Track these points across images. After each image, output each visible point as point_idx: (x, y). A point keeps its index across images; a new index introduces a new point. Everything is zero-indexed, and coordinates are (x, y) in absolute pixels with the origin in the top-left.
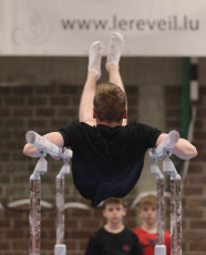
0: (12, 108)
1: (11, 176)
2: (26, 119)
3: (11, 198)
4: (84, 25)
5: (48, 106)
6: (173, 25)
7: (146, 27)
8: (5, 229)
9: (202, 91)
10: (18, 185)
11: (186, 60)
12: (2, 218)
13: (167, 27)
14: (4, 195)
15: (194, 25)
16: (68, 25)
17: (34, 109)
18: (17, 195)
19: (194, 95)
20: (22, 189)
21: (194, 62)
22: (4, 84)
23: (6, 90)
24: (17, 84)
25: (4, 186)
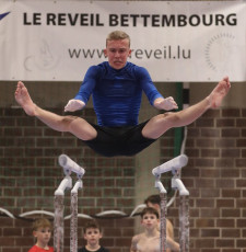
0: (23, 128)
1: (22, 189)
2: (36, 138)
3: (22, 208)
4: (88, 54)
6: (168, 54)
7: (144, 56)
8: (16, 237)
10: (29, 197)
11: (181, 84)
12: (14, 227)
13: (162, 56)
14: (15, 207)
15: (186, 55)
16: (74, 54)
18: (27, 207)
20: (32, 201)
21: (185, 87)
22: (17, 107)
25: (16, 198)
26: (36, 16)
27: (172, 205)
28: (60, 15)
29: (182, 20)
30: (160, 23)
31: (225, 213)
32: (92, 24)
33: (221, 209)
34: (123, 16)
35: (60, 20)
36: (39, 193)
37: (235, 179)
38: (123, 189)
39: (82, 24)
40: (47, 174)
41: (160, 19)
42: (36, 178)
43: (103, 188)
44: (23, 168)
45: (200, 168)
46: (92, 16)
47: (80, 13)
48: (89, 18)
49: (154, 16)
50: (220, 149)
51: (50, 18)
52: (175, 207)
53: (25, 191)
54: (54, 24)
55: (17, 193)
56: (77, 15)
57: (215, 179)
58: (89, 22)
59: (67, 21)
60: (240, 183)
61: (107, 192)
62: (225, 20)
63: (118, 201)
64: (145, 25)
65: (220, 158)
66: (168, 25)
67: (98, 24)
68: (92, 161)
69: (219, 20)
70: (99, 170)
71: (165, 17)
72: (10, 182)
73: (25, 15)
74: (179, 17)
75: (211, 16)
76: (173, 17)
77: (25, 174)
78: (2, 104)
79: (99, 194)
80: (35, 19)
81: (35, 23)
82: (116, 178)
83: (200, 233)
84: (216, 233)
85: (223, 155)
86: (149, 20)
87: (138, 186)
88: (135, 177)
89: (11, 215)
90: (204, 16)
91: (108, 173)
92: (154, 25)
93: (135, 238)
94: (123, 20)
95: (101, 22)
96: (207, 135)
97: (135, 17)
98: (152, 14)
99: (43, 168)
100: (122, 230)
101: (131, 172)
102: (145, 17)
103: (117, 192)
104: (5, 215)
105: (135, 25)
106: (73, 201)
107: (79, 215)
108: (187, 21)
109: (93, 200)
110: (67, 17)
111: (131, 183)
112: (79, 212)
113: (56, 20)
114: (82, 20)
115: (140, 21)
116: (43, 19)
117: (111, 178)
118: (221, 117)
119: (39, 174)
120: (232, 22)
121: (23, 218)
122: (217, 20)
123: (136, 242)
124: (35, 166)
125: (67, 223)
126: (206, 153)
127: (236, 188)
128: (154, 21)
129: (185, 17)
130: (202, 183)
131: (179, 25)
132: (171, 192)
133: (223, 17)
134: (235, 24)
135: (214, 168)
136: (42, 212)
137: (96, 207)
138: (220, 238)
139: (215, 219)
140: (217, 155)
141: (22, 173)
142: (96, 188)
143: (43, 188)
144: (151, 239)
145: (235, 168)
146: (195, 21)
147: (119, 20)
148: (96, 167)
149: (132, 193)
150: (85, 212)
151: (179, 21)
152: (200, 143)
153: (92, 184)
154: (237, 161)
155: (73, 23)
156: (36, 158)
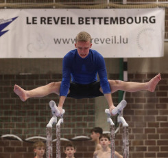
1: (27, 123)
3: (27, 135)
4: (66, 41)
6: (114, 41)
7: (100, 42)
8: (23, 153)
10: (31, 128)
11: (122, 59)
12: (22, 146)
13: (111, 42)
14: (23, 134)
15: (125, 41)
16: (57, 41)
18: (30, 134)
20: (33, 130)
21: (125, 61)
22: (23, 74)
23: (24, 77)
24: (30, 74)
25: (23, 129)
26: (34, 19)
27: (118, 132)
28: (48, 18)
29: (122, 20)
30: (109, 22)
31: (150, 137)
32: (68, 23)
33: (147, 134)
34: (86, 18)
35: (49, 21)
36: (37, 126)
37: (156, 116)
38: (88, 123)
39: (62, 23)
40: (42, 114)
41: (109, 19)
42: (35, 117)
43: (76, 123)
44: (27, 110)
45: (135, 110)
46: (68, 18)
47: (61, 16)
48: (66, 19)
49: (105, 18)
50: (147, 98)
51: (43, 20)
52: (119, 134)
53: (29, 125)
54: (45, 23)
55: (24, 126)
56: (59, 18)
57: (143, 116)
58: (66, 22)
59: (53, 22)
60: (159, 119)
61: (78, 125)
62: (148, 20)
63: (85, 130)
64: (100, 23)
65: (146, 103)
66: (114, 23)
67: (72, 23)
68: (69, 106)
69: (145, 20)
70: (74, 111)
71: (112, 18)
72: (19, 120)
73: (27, 18)
74: (121, 18)
75: (140, 18)
76: (117, 18)
77: (29, 114)
78: (14, 72)
79: (73, 126)
80: (33, 20)
81: (33, 23)
82: (83, 116)
83: (135, 149)
84: (144, 149)
85: (148, 102)
86: (103, 21)
87: (97, 121)
88: (95, 116)
89: (20, 139)
90: (136, 18)
91: (79, 114)
92: (105, 23)
93: (95, 152)
94: (86, 21)
95: (73, 22)
97: (94, 19)
98: (104, 16)
99: (39, 111)
100: (88, 148)
101: (92, 113)
102: (100, 19)
103: (84, 125)
104: (16, 139)
105: (94, 23)
106: (58, 131)
107: (61, 139)
108: (126, 20)
109: (70, 130)
110: (53, 19)
112: (62, 137)
113: (46, 21)
114: (62, 21)
115: (97, 21)
116: (38, 21)
117: (81, 116)
118: (147, 78)
119: (37, 114)
120: (153, 21)
121: (28, 141)
122: (144, 20)
123: (96, 155)
124: (35, 110)
125: (54, 144)
126: (138, 100)
127: (156, 121)
128: (105, 21)
129: (124, 19)
130: (136, 119)
131: (121, 23)
132: (117, 124)
133: (147, 18)
134: (154, 22)
135: (143, 109)
136: (39, 137)
137: (71, 134)
138: (147, 152)
139: (144, 141)
140: (145, 102)
141: (27, 114)
142: (72, 122)
143: (40, 123)
144: (105, 153)
145: (155, 109)
146: (130, 21)
147: (84, 21)
148: (71, 110)
149: (93, 125)
150: (65, 137)
151: (121, 21)
152: (134, 95)
153: (69, 120)
154: (157, 105)
155: (56, 23)
156: (35, 105)
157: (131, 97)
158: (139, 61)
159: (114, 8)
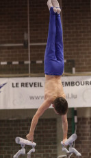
0: (13, 127)
2: (18, 131)
4: (38, 98)
5: (26, 126)
9: (78, 119)
11: (73, 109)
15: (75, 97)
16: (32, 98)
17: (21, 127)
19: (76, 121)
21: (75, 109)
22: (11, 119)
23: (11, 121)
24: (15, 119)
26: (17, 84)
28: (26, 83)
29: (73, 84)
30: (64, 85)
35: (26, 85)
38: (53, 150)
41: (64, 83)
45: (82, 141)
46: (38, 83)
47: (34, 82)
50: (89, 133)
51: (22, 85)
54: (24, 87)
56: (32, 83)
57: (88, 145)
58: (37, 86)
59: (29, 85)
61: (47, 151)
62: (89, 83)
63: (51, 155)
66: (68, 85)
67: (41, 86)
69: (87, 83)
70: (43, 143)
71: (66, 83)
72: (9, 149)
74: (72, 82)
75: (84, 82)
76: (69, 83)
78: (5, 118)
79: (43, 152)
81: (17, 87)
82: (50, 146)
87: (58, 149)
88: (57, 145)
90: (81, 82)
91: (46, 144)
96: (84, 127)
101: (55, 143)
103: (50, 151)
108: (75, 84)
111: (56, 147)
114: (35, 85)
116: (20, 85)
117: (48, 146)
118: (89, 120)
126: (84, 135)
130: (83, 147)
131: (72, 86)
135: (87, 140)
140: (88, 135)
142: (42, 150)
146: (78, 84)
149: (56, 151)
152: (82, 131)
153: (40, 148)
155: (31, 86)
157: (80, 132)
158: (84, 109)
159: (67, 76)
